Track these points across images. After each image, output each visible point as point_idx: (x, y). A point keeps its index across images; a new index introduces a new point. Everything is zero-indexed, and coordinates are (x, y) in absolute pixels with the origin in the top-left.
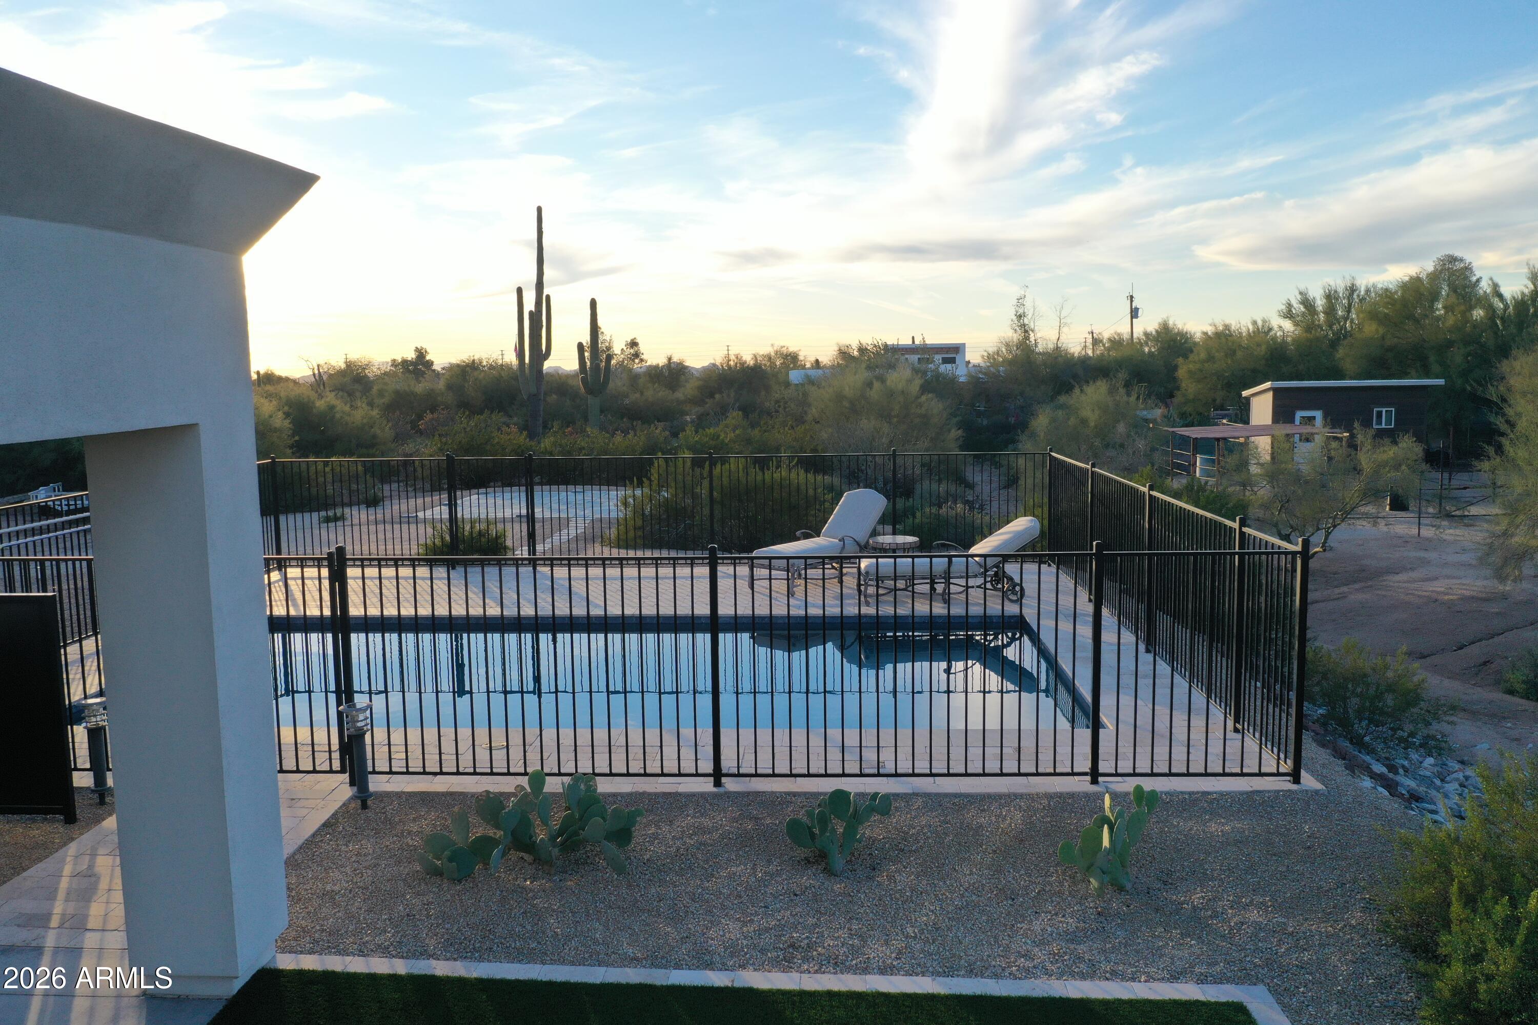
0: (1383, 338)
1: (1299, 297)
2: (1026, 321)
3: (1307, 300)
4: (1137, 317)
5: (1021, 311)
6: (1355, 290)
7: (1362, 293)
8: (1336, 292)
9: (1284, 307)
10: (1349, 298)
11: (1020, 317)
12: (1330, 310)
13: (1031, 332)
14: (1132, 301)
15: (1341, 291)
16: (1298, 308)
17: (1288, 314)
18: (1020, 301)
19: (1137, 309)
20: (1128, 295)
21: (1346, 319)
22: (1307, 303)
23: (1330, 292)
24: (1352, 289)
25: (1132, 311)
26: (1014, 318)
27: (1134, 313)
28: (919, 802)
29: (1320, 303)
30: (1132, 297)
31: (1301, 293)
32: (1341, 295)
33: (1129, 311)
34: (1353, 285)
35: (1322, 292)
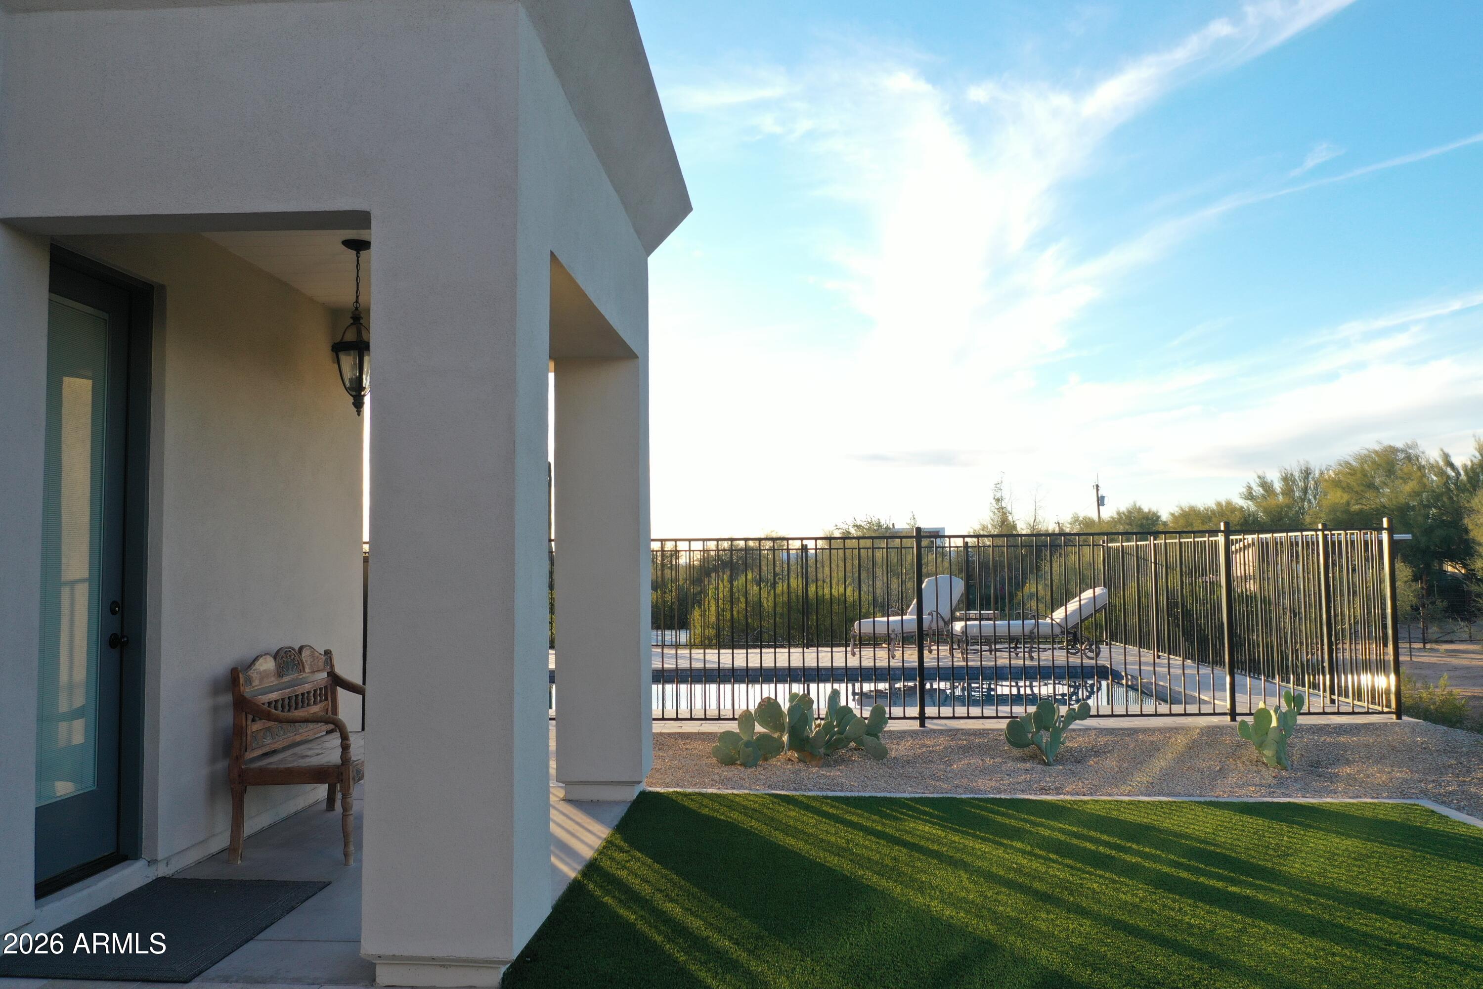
0: (1348, 504)
1: (1258, 480)
2: (1004, 505)
3: (1266, 483)
4: (1103, 505)
5: (998, 495)
6: (1310, 473)
7: (1317, 475)
8: (1292, 475)
9: (1244, 490)
10: (1304, 481)
11: (998, 500)
12: (1288, 491)
13: (1008, 514)
14: (1098, 490)
15: (1297, 474)
16: (1258, 491)
17: (1250, 496)
18: (998, 487)
19: (1103, 497)
20: (1095, 484)
21: (1303, 500)
22: (1266, 486)
23: (1286, 476)
24: (1307, 473)
25: (1098, 500)
26: (994, 502)
27: (1101, 501)
28: (1094, 732)
29: (1278, 486)
30: (1097, 486)
31: (1259, 477)
32: (1297, 478)
33: (1096, 499)
34: (1307, 468)
35: (1279, 475)
